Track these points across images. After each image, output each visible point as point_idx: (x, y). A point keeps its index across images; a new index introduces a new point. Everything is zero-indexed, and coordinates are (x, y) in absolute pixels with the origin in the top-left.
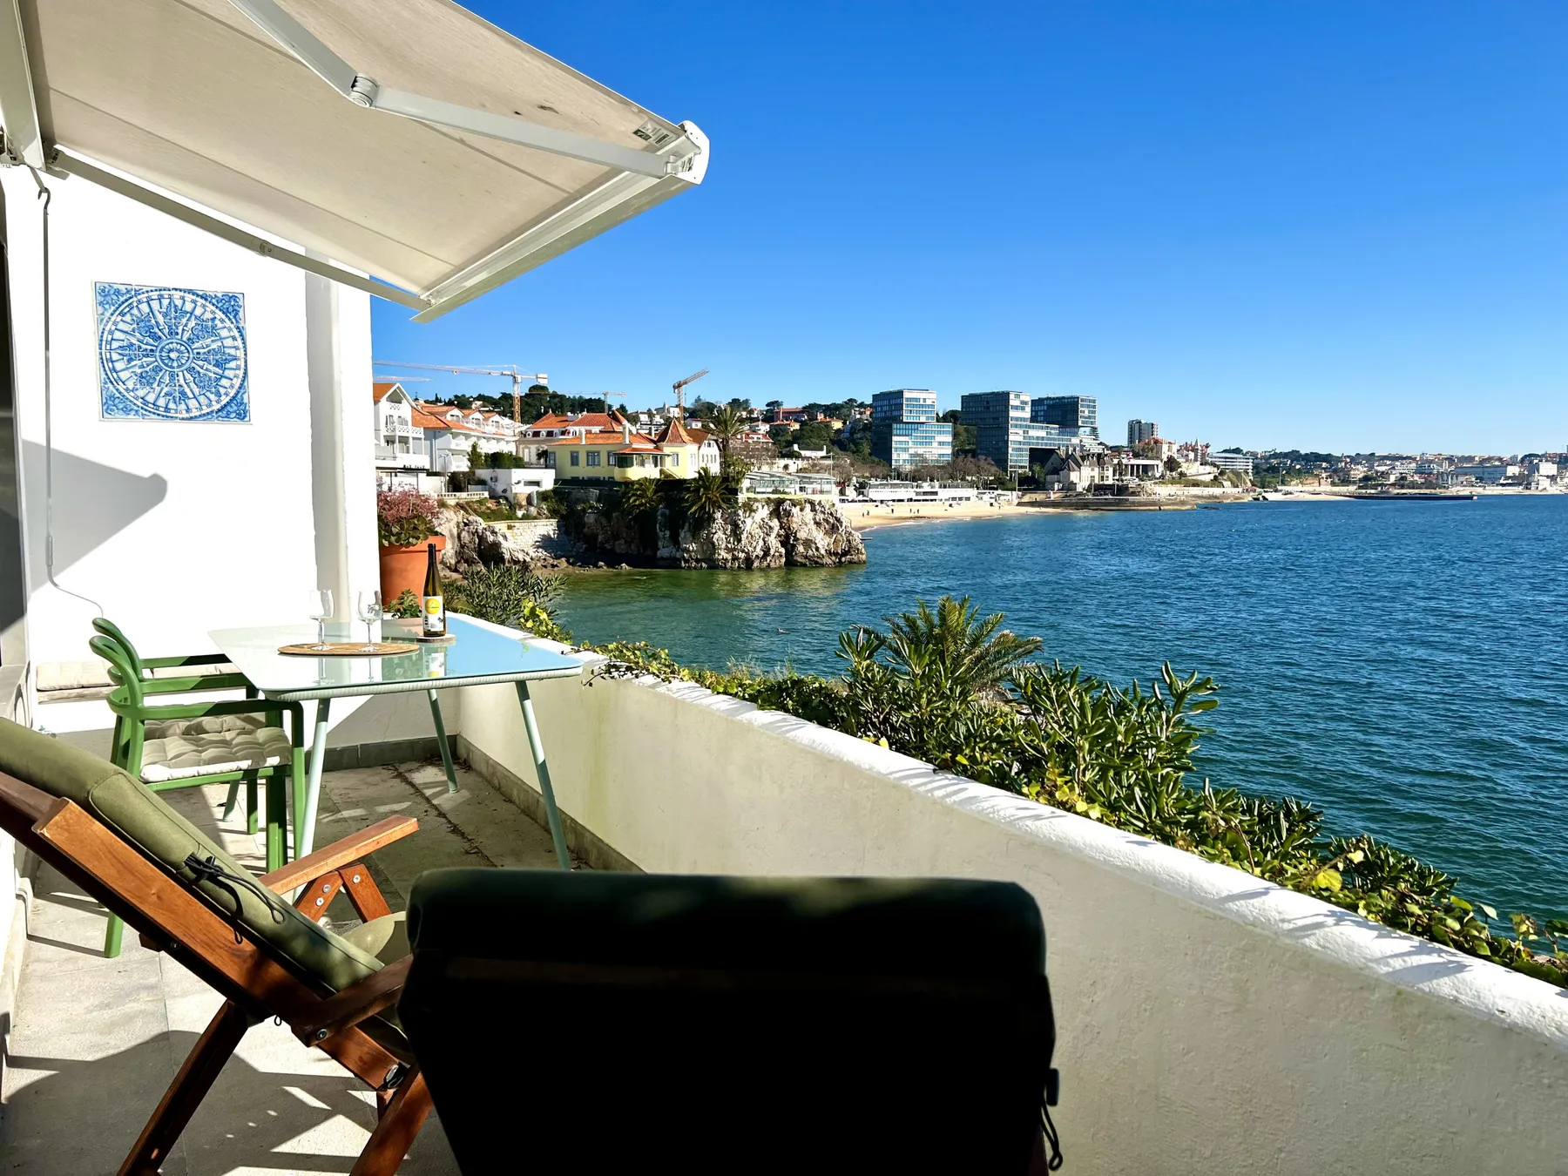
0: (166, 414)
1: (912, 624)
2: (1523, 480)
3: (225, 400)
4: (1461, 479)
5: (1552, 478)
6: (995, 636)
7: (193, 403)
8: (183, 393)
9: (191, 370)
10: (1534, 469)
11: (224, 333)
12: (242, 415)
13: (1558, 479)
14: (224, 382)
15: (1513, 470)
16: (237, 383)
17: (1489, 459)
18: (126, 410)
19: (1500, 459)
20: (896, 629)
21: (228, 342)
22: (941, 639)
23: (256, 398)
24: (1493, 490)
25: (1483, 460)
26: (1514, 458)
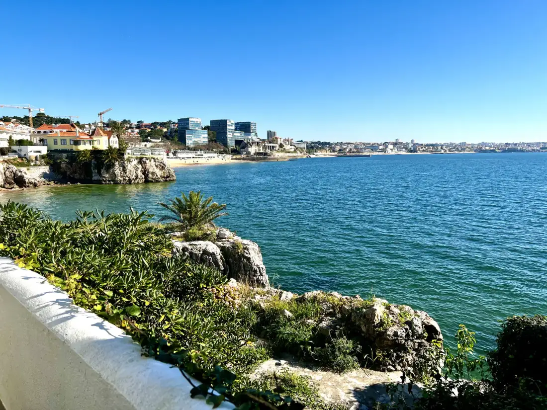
1: (180, 201)
2: (384, 150)
4: (367, 150)
5: (392, 149)
6: (210, 205)
10: (387, 147)
15: (381, 147)
17: (375, 144)
19: (378, 144)
20: (174, 204)
22: (190, 207)
24: (375, 153)
25: (373, 144)
26: (381, 143)
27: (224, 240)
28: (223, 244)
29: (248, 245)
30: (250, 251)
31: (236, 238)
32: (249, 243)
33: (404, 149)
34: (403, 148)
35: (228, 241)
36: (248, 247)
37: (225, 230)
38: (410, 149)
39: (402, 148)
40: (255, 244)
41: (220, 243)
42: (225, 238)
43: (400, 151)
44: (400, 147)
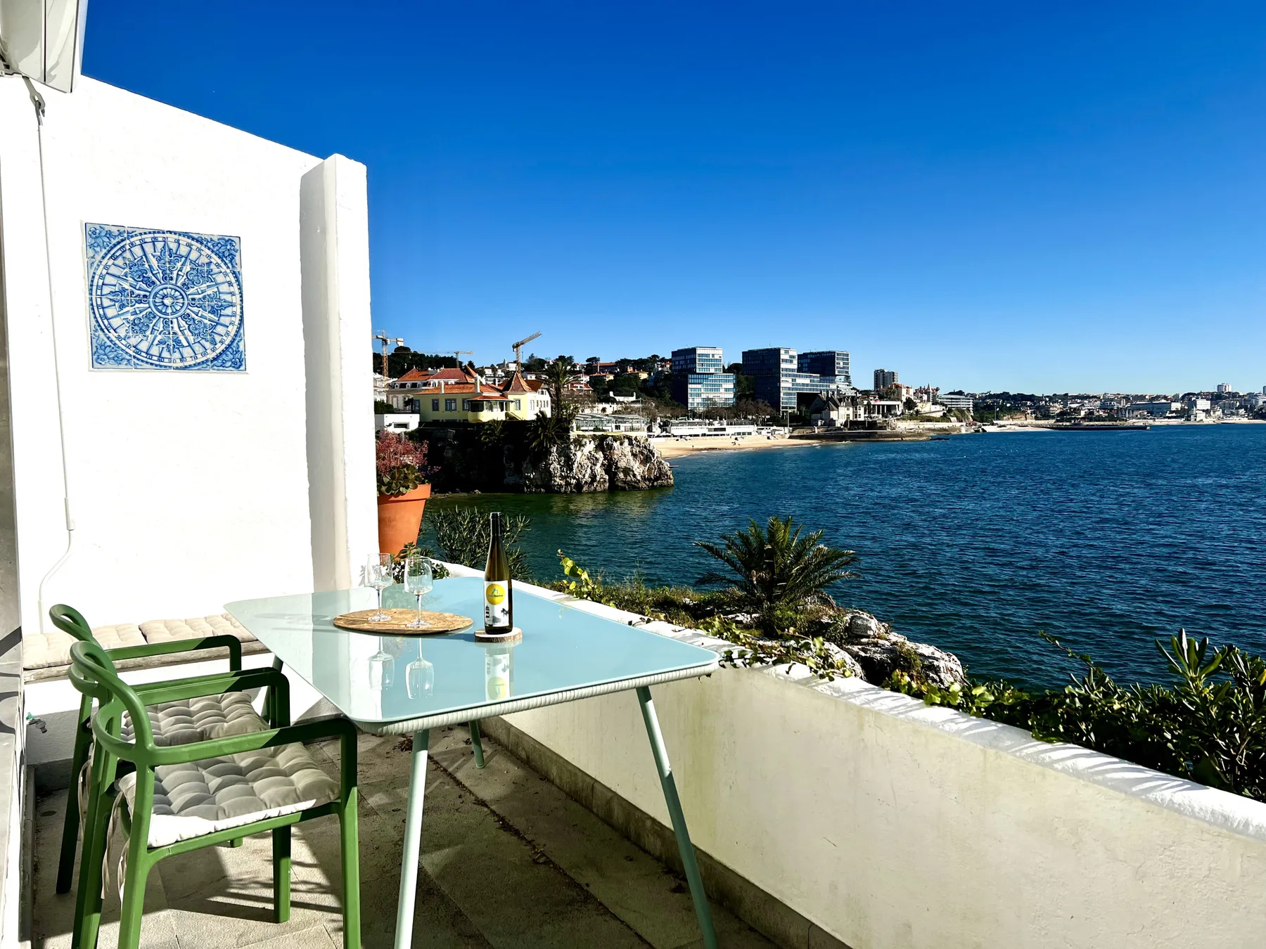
0: (159, 364)
1: (746, 540)
2: (1184, 414)
3: (220, 348)
4: (1135, 413)
5: (1207, 412)
7: (187, 352)
8: (177, 342)
9: (186, 317)
10: (1193, 404)
11: (220, 278)
12: (238, 364)
13: (1212, 413)
14: (220, 329)
15: (1176, 406)
16: (233, 330)
17: (1158, 397)
18: (118, 360)
19: (1165, 397)
20: (731, 545)
21: (224, 288)
22: (771, 554)
23: (252, 346)
24: (1159, 422)
25: (1153, 399)
26: (1177, 396)
27: (864, 640)
28: (865, 650)
29: (937, 659)
30: (942, 675)
31: (894, 637)
32: (938, 654)
33: (1242, 411)
34: (1240, 407)
35: (876, 645)
36: (936, 663)
37: (865, 616)
38: (1261, 409)
39: (1237, 408)
40: (954, 657)
41: (856, 648)
42: (868, 637)
43: (1232, 414)
44: (1231, 406)
